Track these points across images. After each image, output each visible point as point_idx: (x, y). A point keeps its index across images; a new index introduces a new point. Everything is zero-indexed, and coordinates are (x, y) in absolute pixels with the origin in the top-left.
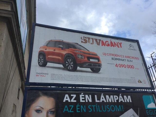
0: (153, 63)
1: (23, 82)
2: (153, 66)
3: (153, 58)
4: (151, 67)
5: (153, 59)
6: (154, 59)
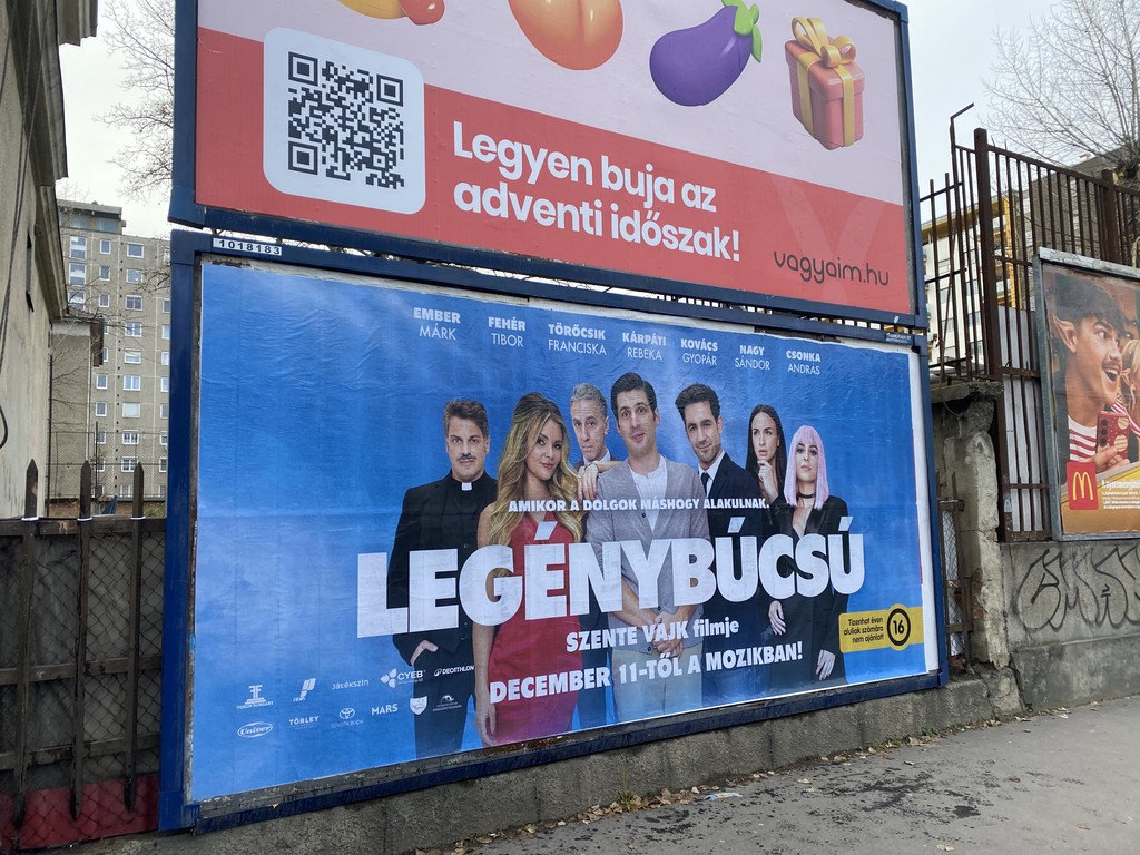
0: (947, 175)
1: (46, 194)
2: (945, 194)
3: (957, 144)
4: (932, 196)
5: (954, 147)
6: (962, 149)
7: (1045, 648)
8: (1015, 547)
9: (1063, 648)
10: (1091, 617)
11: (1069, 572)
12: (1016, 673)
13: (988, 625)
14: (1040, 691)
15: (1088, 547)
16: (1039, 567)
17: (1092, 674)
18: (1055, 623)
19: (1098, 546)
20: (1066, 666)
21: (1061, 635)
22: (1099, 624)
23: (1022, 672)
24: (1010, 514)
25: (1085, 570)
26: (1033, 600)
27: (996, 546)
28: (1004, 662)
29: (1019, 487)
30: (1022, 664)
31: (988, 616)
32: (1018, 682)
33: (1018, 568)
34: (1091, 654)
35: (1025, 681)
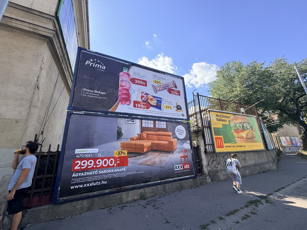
5: (193, 95)
6: (195, 96)
7: (215, 171)
8: (208, 154)
9: (218, 171)
10: (223, 166)
11: (218, 158)
12: (210, 176)
13: (204, 167)
14: (214, 178)
15: (221, 154)
16: (212, 158)
17: (224, 175)
18: (216, 167)
19: (223, 154)
20: (219, 174)
21: (218, 169)
22: (224, 167)
23: (211, 175)
24: (207, 149)
25: (221, 158)
26: (212, 163)
27: (205, 154)
28: (208, 174)
29: (208, 145)
30: (211, 174)
31: (204, 166)
32: (210, 177)
33: (209, 158)
34: (223, 172)
35: (212, 177)
